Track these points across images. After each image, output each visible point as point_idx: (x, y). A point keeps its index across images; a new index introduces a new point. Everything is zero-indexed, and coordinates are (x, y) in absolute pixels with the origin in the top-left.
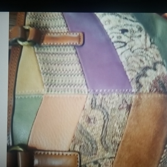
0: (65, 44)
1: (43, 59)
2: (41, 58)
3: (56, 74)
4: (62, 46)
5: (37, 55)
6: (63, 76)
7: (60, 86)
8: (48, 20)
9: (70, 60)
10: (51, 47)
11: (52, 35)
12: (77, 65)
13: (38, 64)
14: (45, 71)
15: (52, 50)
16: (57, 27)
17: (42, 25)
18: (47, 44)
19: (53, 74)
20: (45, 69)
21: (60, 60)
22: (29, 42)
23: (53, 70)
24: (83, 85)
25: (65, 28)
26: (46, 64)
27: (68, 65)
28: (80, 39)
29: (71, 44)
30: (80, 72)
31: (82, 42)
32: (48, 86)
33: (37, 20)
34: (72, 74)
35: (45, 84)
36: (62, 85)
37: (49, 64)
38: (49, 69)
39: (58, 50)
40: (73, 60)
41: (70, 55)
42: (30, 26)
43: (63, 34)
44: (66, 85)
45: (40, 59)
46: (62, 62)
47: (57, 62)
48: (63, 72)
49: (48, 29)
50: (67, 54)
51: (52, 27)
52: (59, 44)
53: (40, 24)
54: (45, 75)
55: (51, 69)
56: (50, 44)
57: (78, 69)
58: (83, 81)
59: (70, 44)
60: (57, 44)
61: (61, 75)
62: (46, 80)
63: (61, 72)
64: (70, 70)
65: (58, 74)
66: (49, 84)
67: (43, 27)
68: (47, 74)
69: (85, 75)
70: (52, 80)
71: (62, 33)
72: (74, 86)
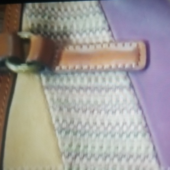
0: (106, 66)
1: (59, 100)
2: (55, 98)
3: (88, 132)
4: (100, 72)
5: (46, 92)
6: (102, 136)
7: (97, 160)
8: (68, 18)
9: (118, 101)
10: (76, 75)
11: (78, 48)
12: (133, 112)
13: (49, 110)
14: (64, 125)
15: (77, 81)
16: (88, 31)
17: (56, 29)
18: (68, 68)
19: (80, 131)
20: (64, 121)
21: (96, 102)
22: (29, 64)
23: (80, 122)
24: (147, 156)
25: (104, 33)
26: (65, 110)
27: (114, 112)
28: (139, 55)
29: (120, 66)
30: (140, 128)
31: (143, 63)
32: (70, 159)
33: (46, 18)
34: (123, 133)
35: (64, 153)
36: (100, 155)
37: (73, 111)
38: (72, 122)
39: (90, 80)
40: (125, 101)
41: (118, 91)
42: (32, 31)
43: (102, 46)
44: (109, 155)
45: (52, 99)
46: (100, 106)
47: (88, 106)
48: (102, 129)
49: (68, 36)
50: (111, 88)
51: (78, 32)
52: (92, 67)
53: (52, 27)
54: (63, 133)
55: (76, 122)
56: (74, 68)
57: (136, 122)
58: (147, 148)
59: (117, 66)
60: (89, 68)
61: (98, 135)
62: (67, 145)
63: (98, 128)
64: (118, 124)
65: (91, 132)
66: (73, 154)
67: (58, 34)
68: (67, 133)
69: (153, 134)
70: (79, 146)
71: (98, 43)
72: (128, 160)
